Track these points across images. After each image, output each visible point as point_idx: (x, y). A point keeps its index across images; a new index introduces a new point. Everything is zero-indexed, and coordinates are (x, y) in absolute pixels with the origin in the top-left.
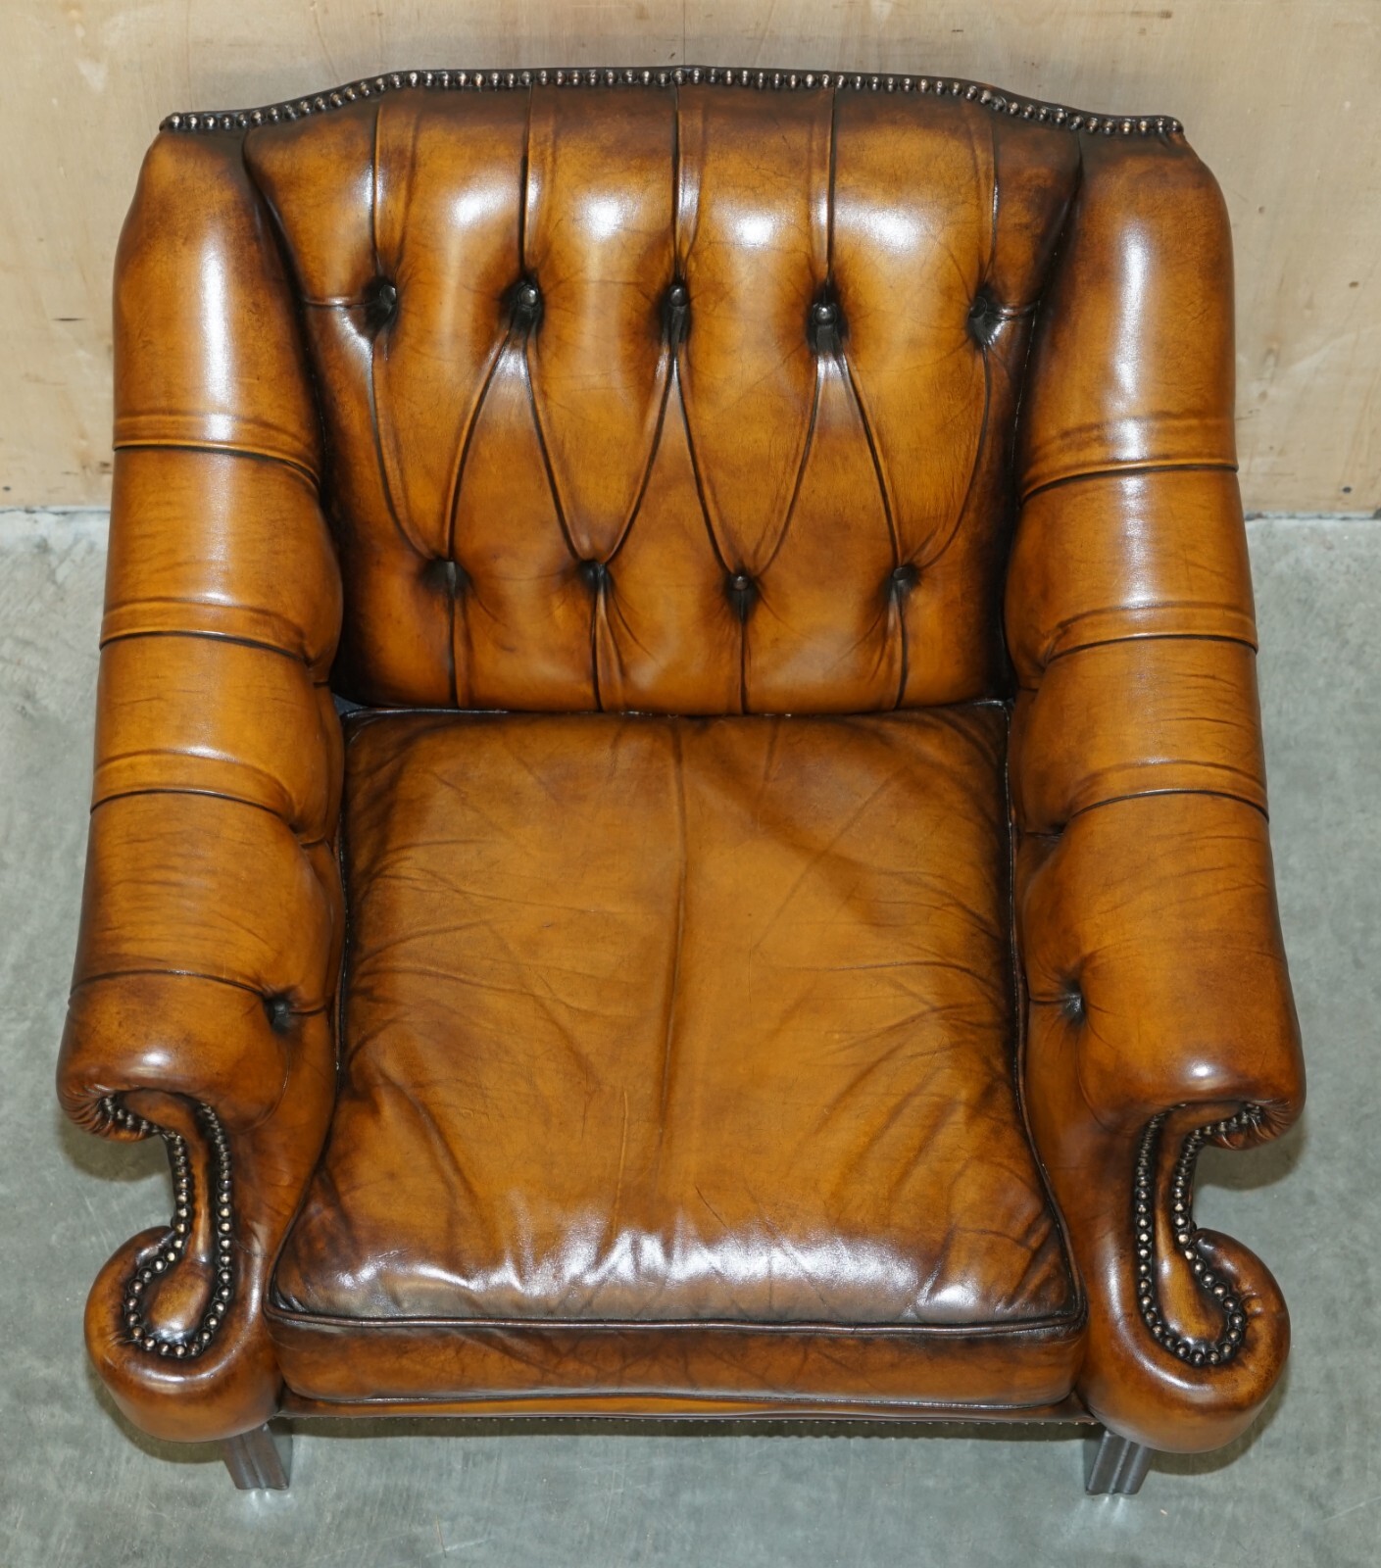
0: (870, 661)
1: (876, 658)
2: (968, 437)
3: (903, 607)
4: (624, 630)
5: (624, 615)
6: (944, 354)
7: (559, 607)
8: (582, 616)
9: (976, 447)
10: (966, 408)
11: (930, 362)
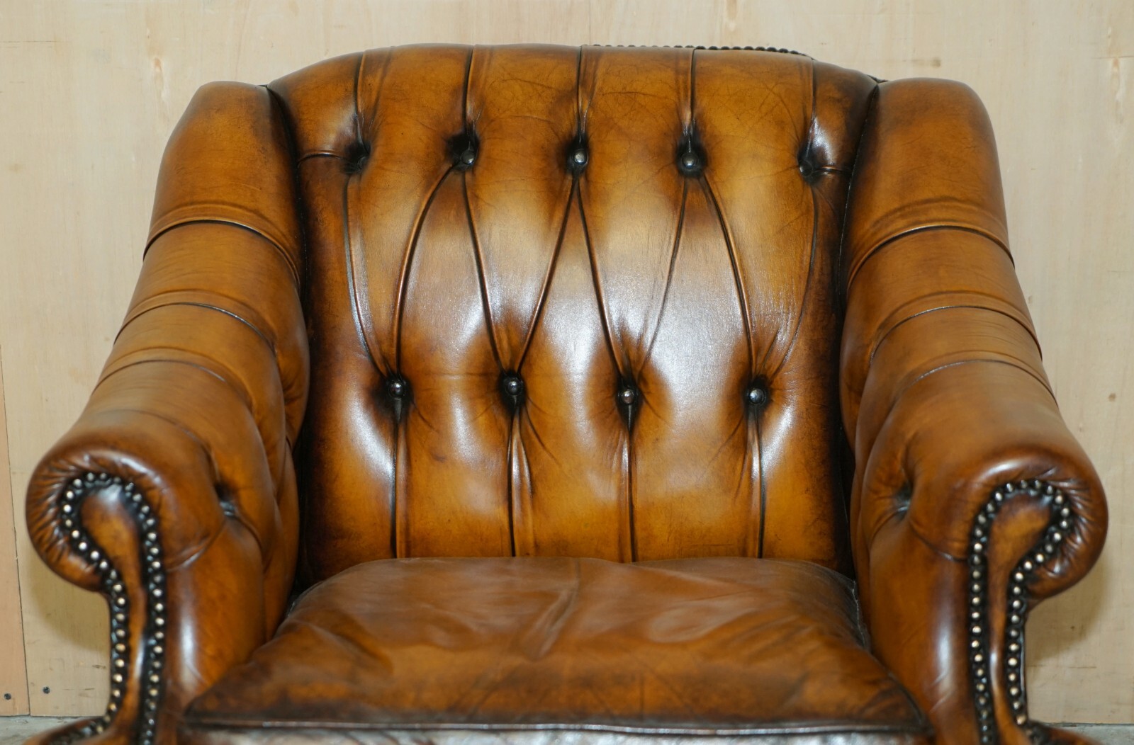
0: (734, 469)
1: (739, 468)
2: (802, 242)
3: (760, 425)
4: (534, 436)
5: (534, 421)
6: (780, 170)
7: (482, 414)
8: (501, 431)
9: (809, 253)
10: (799, 217)
11: (769, 174)
